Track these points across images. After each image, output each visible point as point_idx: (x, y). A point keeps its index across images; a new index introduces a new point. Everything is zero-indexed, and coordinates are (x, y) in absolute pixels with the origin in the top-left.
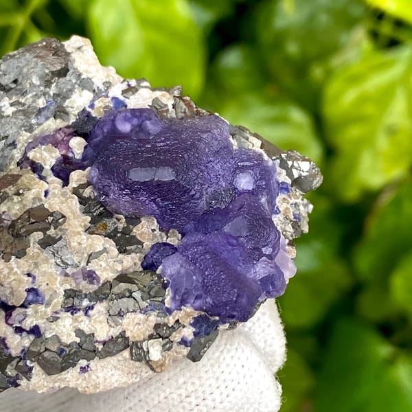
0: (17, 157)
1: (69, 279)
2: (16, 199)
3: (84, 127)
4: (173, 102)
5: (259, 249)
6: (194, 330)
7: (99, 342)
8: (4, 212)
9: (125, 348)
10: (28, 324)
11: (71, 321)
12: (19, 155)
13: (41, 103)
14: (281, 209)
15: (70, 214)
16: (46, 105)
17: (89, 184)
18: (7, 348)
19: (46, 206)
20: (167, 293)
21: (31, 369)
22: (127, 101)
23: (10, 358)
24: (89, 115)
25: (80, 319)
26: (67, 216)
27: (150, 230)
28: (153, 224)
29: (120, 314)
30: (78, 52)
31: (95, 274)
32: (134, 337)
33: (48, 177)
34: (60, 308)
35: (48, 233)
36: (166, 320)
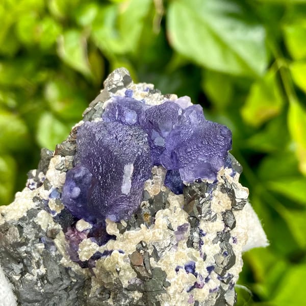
0: (78, 268)
1: (180, 243)
2: (121, 274)
3: (68, 219)
4: (60, 156)
5: (180, 117)
6: (227, 167)
7: (225, 229)
8: (129, 282)
9: (232, 213)
10: (205, 273)
11: (207, 245)
12: (76, 266)
13: (41, 246)
14: (142, 99)
15: (140, 238)
16: (43, 244)
17: (118, 222)
18: (216, 289)
19: (131, 253)
20: (204, 181)
21: (229, 275)
22: (54, 187)
23: (220, 287)
24: (59, 215)
25: (208, 240)
26: (141, 240)
27: (153, 185)
28: (149, 183)
29: (210, 214)
30: (6, 217)
31: (182, 226)
32: (228, 206)
33: (106, 249)
34: (199, 252)
35: (150, 254)
36: (220, 184)
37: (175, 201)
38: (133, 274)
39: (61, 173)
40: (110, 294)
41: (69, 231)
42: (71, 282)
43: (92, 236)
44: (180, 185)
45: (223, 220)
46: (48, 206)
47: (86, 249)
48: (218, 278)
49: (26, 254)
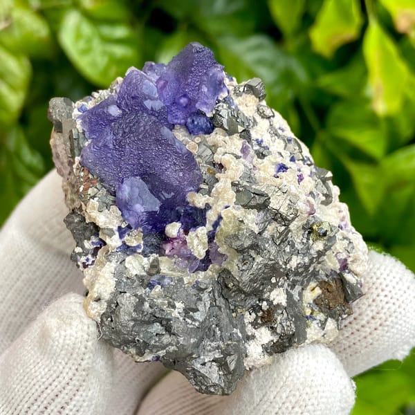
1: (255, 163)
2: (245, 221)
4: (92, 200)
7: (270, 122)
8: (256, 224)
10: (293, 166)
11: (272, 147)
12: (199, 275)
13: (157, 289)
15: (228, 181)
16: (157, 285)
17: (198, 190)
19: (234, 200)
21: (306, 157)
24: (145, 244)
29: (250, 120)
32: (255, 102)
37: (217, 136)
38: (253, 213)
39: (109, 210)
40: (251, 257)
41: (167, 247)
43: (190, 229)
45: (262, 117)
46: (128, 247)
47: (196, 243)
48: (304, 164)
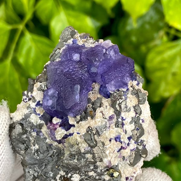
0: (56, 144)
1: (111, 126)
3: (48, 118)
4: (39, 83)
5: (104, 54)
6: (134, 80)
8: (84, 149)
9: (139, 106)
13: (34, 134)
14: (83, 44)
15: (88, 125)
16: (35, 132)
18: (134, 149)
19: (84, 134)
20: (121, 90)
21: (141, 140)
22: (37, 101)
23: (137, 148)
24: (42, 116)
25: (127, 122)
27: (93, 94)
28: (91, 93)
29: (127, 108)
30: (13, 119)
31: (111, 116)
32: (136, 103)
33: (70, 133)
34: (122, 129)
35: (94, 133)
36: (131, 91)
37: (106, 102)
38: (86, 145)
39: (40, 92)
40: (75, 157)
41: (49, 124)
42: (53, 152)
43: (62, 126)
44: (108, 93)
45: (135, 111)
47: (59, 133)
48: (135, 143)
49: (27, 139)
